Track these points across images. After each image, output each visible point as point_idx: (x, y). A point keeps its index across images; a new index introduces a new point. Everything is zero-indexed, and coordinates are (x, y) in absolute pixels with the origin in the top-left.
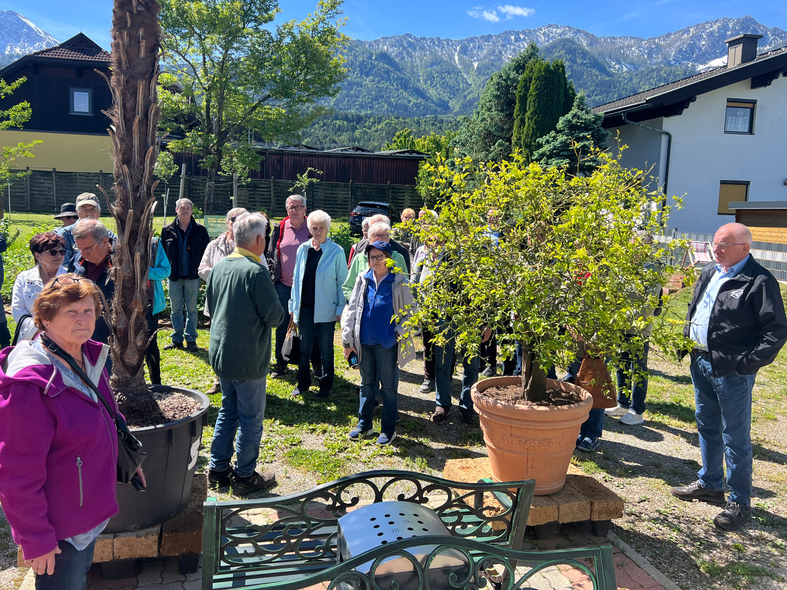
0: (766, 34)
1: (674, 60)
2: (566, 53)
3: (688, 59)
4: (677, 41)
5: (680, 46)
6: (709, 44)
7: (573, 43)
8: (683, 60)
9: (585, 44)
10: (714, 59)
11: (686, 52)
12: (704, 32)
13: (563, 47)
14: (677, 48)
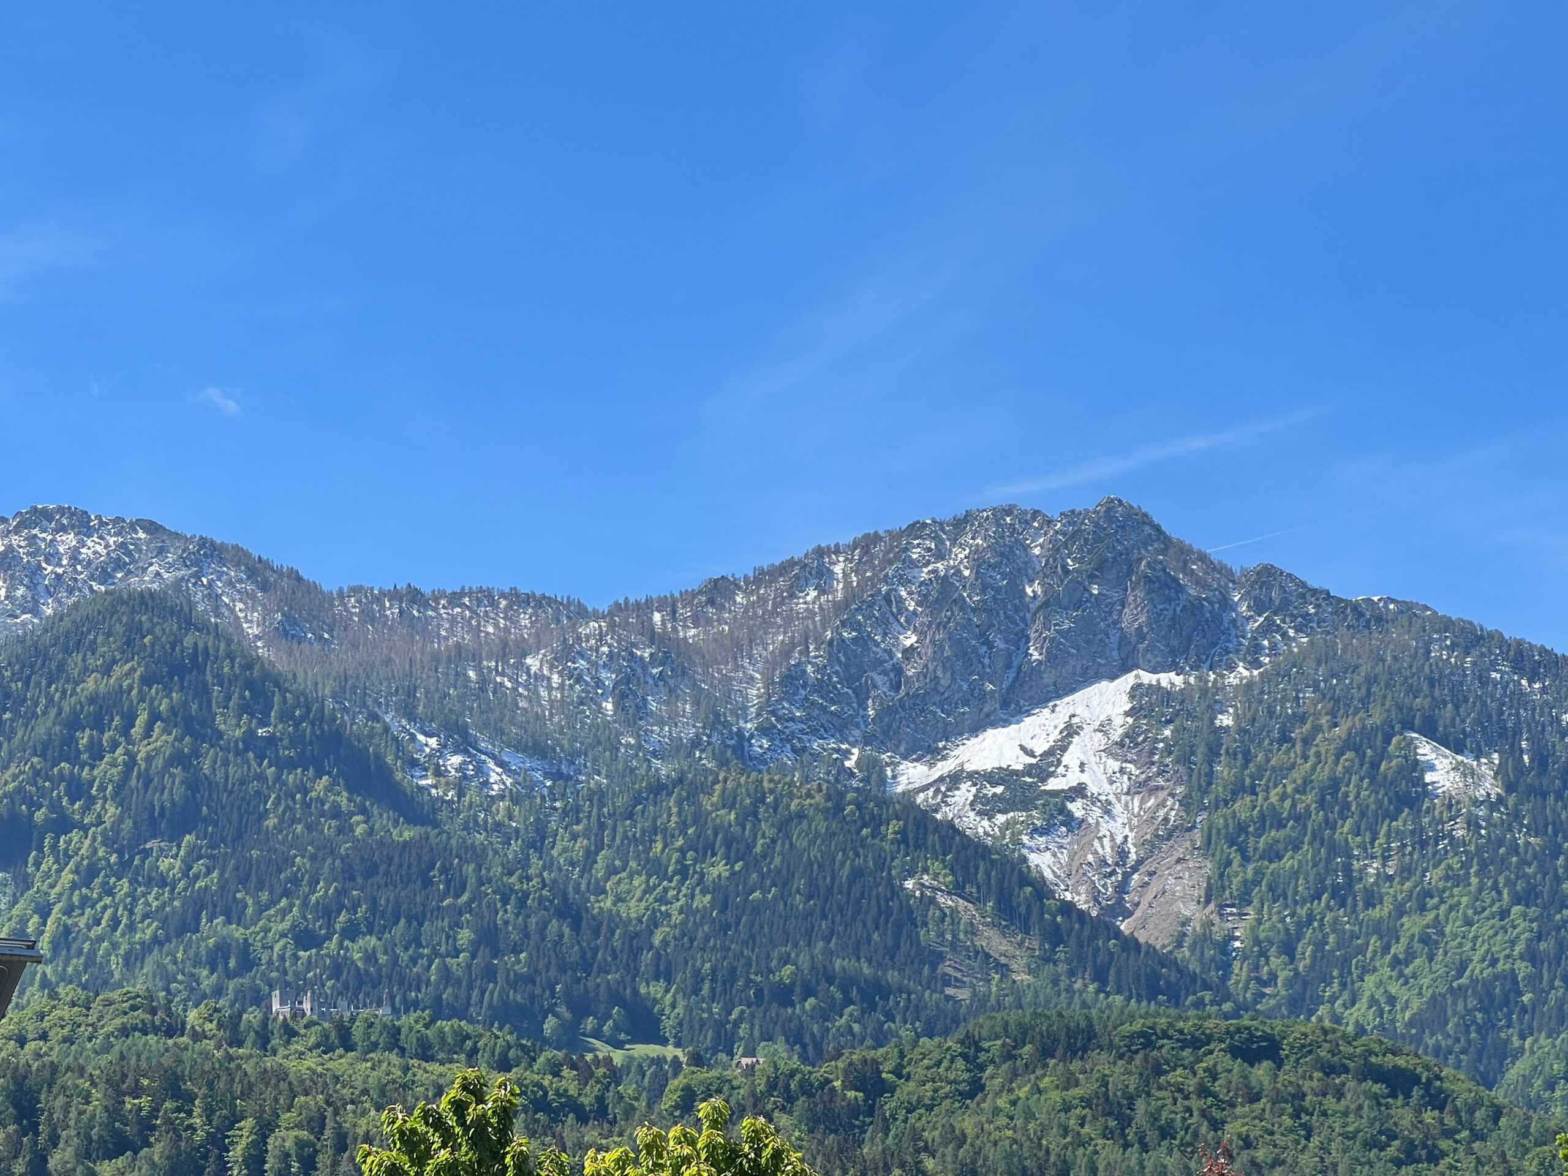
0: (1226, 604)
1: (764, 730)
2: (147, 681)
3: (840, 727)
4: (766, 624)
5: (786, 652)
6: (938, 646)
7: (187, 620)
8: (814, 732)
9: (253, 630)
10: (976, 730)
11: (820, 687)
12: (905, 582)
13: (129, 644)
14: (771, 665)
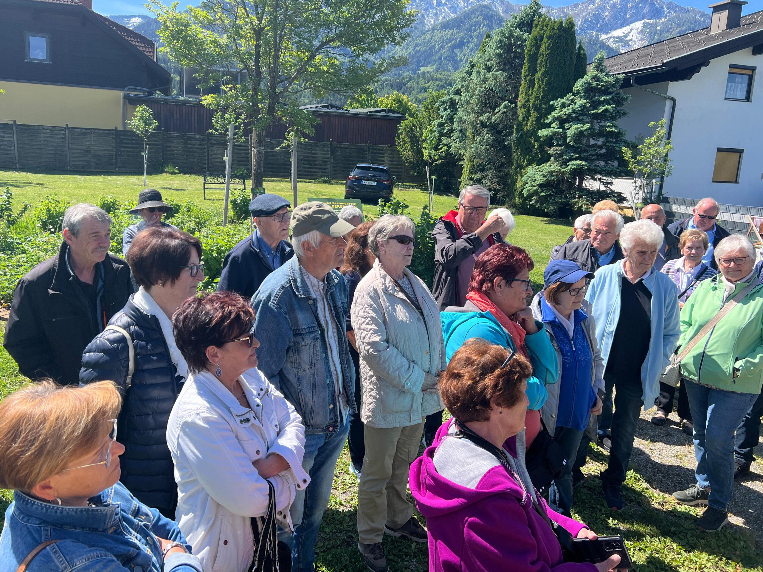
0: (662, 7)
1: (580, 29)
2: (483, 19)
3: (593, 29)
4: (583, 11)
5: (586, 15)
6: (612, 15)
7: (491, 9)
8: (588, 29)
9: (501, 11)
10: (615, 29)
11: (591, 22)
12: (608, 3)
13: (481, 13)
14: (583, 18)
